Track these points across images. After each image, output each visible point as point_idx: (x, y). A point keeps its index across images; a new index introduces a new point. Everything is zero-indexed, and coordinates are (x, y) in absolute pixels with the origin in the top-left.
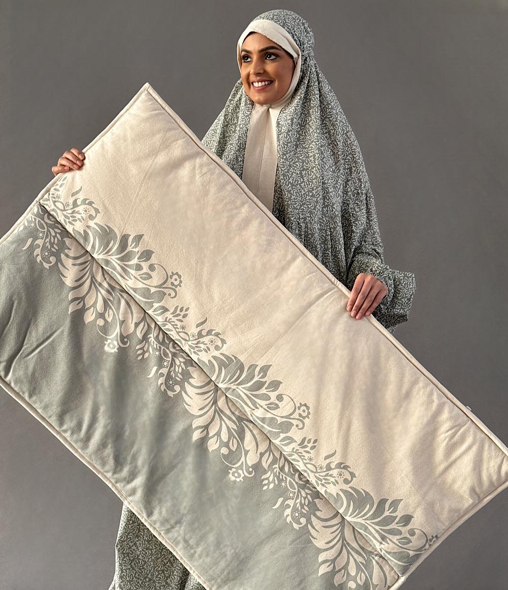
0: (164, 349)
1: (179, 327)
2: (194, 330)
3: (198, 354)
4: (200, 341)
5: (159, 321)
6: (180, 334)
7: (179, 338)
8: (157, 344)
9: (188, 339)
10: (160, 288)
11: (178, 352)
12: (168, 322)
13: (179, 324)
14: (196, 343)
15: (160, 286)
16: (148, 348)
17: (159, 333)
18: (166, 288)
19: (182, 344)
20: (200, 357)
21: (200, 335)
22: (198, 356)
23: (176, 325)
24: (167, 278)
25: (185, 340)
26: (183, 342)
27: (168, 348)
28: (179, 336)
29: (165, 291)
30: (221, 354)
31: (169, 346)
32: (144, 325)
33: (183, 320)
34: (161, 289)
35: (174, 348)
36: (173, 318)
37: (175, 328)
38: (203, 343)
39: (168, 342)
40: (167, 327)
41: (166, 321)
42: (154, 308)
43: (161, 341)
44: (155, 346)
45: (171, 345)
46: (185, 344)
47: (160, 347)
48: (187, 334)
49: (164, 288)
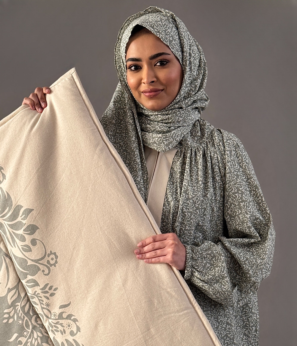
0: (27, 320)
1: (44, 303)
2: (56, 310)
3: (54, 334)
4: (59, 322)
5: (29, 293)
6: (43, 310)
7: (42, 313)
8: (22, 313)
9: (50, 317)
10: (36, 262)
11: (38, 326)
12: (36, 296)
13: (45, 300)
14: (55, 322)
15: (36, 261)
16: (14, 315)
17: (26, 304)
18: (42, 264)
19: (43, 319)
20: (55, 336)
21: (60, 316)
22: (54, 335)
23: (43, 301)
24: (45, 255)
25: (47, 317)
26: (45, 318)
27: (30, 320)
28: (43, 311)
29: (41, 267)
30: (73, 340)
31: (32, 318)
32: (16, 292)
33: (50, 297)
34: (37, 264)
35: (36, 321)
36: (41, 293)
37: (41, 304)
38: (61, 324)
39: (32, 314)
40: (34, 300)
41: (34, 294)
42: (28, 279)
43: (26, 312)
44: (20, 315)
45: (34, 318)
46: (46, 321)
47: (24, 316)
48: (50, 312)
49: (40, 264)
